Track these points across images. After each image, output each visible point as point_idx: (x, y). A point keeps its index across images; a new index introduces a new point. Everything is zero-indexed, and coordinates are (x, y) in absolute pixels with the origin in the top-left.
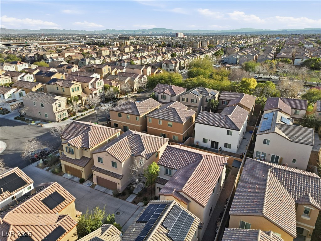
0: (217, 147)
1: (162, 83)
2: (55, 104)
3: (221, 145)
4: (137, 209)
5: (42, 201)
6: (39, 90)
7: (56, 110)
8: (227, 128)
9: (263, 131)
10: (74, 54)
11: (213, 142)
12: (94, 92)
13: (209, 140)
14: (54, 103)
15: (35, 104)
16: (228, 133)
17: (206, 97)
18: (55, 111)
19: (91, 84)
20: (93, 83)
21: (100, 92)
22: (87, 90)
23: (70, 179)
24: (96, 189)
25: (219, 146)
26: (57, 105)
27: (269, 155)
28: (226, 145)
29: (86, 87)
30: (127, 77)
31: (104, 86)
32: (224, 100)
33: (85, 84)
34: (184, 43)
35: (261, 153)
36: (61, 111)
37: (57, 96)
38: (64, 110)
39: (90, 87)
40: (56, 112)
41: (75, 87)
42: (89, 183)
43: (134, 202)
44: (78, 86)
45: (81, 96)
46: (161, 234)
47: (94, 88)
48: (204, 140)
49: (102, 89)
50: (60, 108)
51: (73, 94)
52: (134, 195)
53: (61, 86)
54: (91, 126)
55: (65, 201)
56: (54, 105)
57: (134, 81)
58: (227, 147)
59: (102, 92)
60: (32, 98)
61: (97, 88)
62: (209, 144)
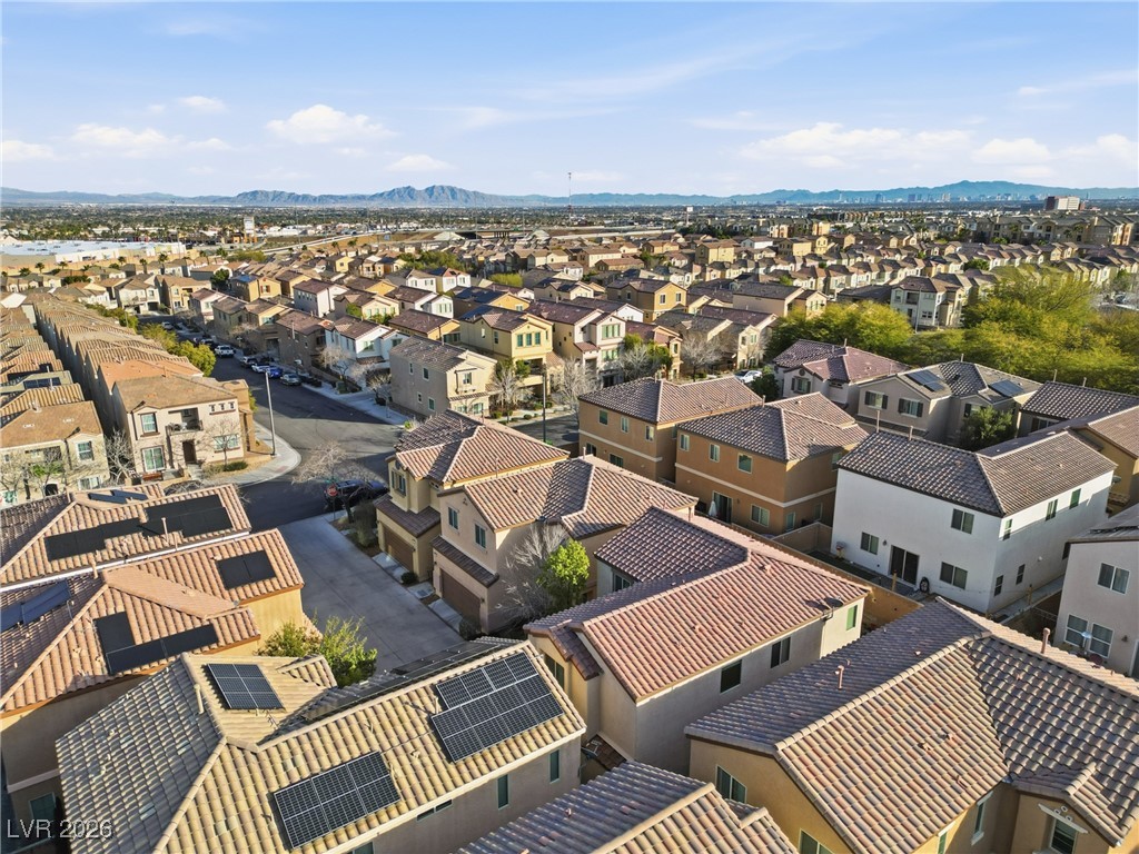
0: (911, 575)
2: (455, 372)
3: (928, 568)
5: (218, 563)
6: (448, 338)
7: (457, 393)
8: (950, 500)
11: (897, 553)
12: (587, 355)
13: (885, 543)
14: (453, 370)
15: (411, 370)
16: (959, 522)
17: (965, 400)
18: (451, 393)
19: (583, 329)
20: (590, 328)
21: (607, 359)
22: (567, 345)
23: (385, 570)
24: (431, 610)
25: (921, 572)
26: (462, 377)
27: (1125, 639)
28: (948, 573)
29: (568, 338)
30: (721, 320)
31: (625, 339)
32: (1042, 415)
33: (567, 328)
35: (1090, 626)
36: (470, 396)
37: (468, 351)
38: (478, 395)
39: (579, 338)
40: (455, 395)
41: (529, 331)
42: (425, 590)
44: (538, 330)
45: (544, 362)
46: (412, 711)
47: (590, 342)
48: (868, 542)
49: (618, 349)
50: (469, 387)
51: (520, 353)
53: (492, 325)
54: (479, 427)
55: (274, 580)
56: (450, 374)
57: (742, 335)
58: (950, 582)
59: (616, 357)
60: (410, 353)
61: (599, 342)
62: (881, 561)
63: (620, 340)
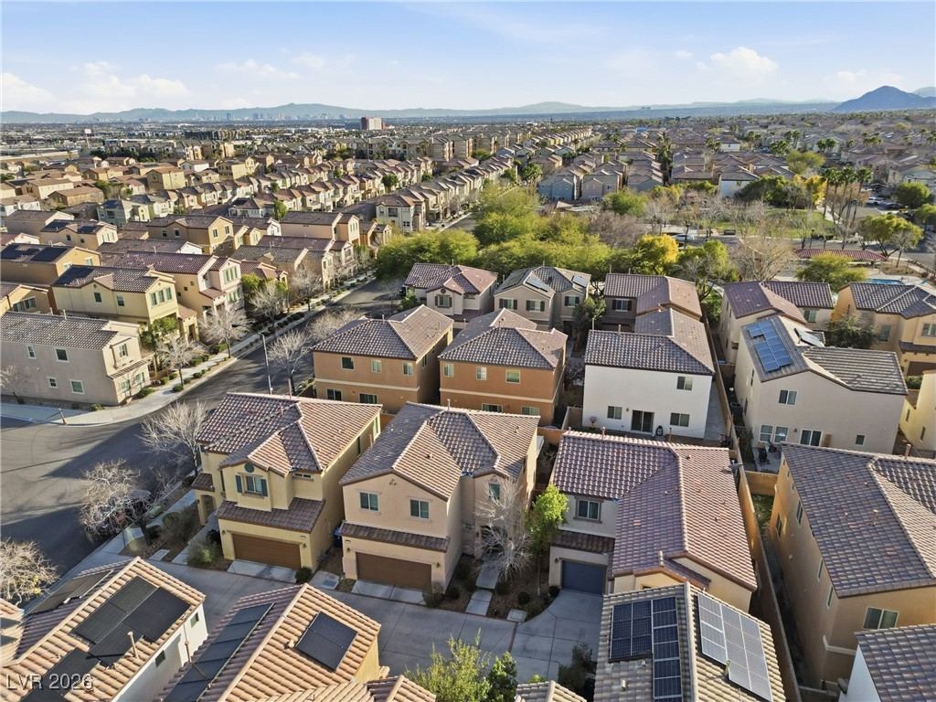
0: (648, 427)
1: (425, 261)
2: (111, 347)
3: (662, 419)
4: (515, 631)
5: (296, 649)
6: (19, 306)
7: (115, 367)
8: (677, 372)
9: (775, 371)
10: (70, 186)
11: (636, 414)
12: (217, 302)
13: (627, 410)
14: (108, 346)
15: (32, 355)
16: (681, 384)
17: (564, 294)
18: (110, 371)
19: (204, 277)
20: (210, 275)
21: (231, 301)
22: (191, 295)
23: (259, 577)
24: (360, 595)
25: (656, 424)
26: (118, 350)
27: (796, 431)
28: (675, 419)
29: (189, 287)
30: (299, 250)
31: (242, 280)
32: (619, 297)
33: (186, 279)
34: (405, 148)
35: (774, 430)
36: (130, 369)
37: (110, 322)
38: (138, 365)
39: (203, 286)
40: (115, 371)
41: (159, 288)
42: (328, 579)
43: (494, 613)
44: (168, 285)
45: (178, 316)
46: (712, 682)
47: (213, 288)
48: (612, 412)
49: (238, 290)
50: (126, 360)
51: (156, 313)
52: (483, 592)
53: (112, 287)
54: (297, 404)
55: (358, 637)
56: (106, 351)
57: (323, 260)
58: (677, 424)
59: (237, 298)
61: (223, 287)
62: (627, 419)
63: (238, 281)
